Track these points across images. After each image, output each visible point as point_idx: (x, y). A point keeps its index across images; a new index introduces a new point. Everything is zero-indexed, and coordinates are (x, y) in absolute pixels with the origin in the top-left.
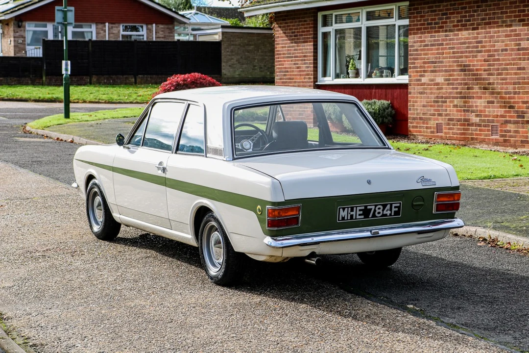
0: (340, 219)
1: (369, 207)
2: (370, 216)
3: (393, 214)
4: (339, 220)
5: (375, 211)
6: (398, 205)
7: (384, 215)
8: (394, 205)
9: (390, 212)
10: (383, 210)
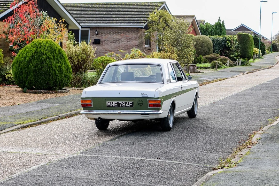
0: (108, 106)
1: (119, 103)
2: (120, 106)
3: (130, 106)
5: (122, 104)
6: (132, 103)
7: (126, 106)
8: (130, 103)
10: (126, 104)
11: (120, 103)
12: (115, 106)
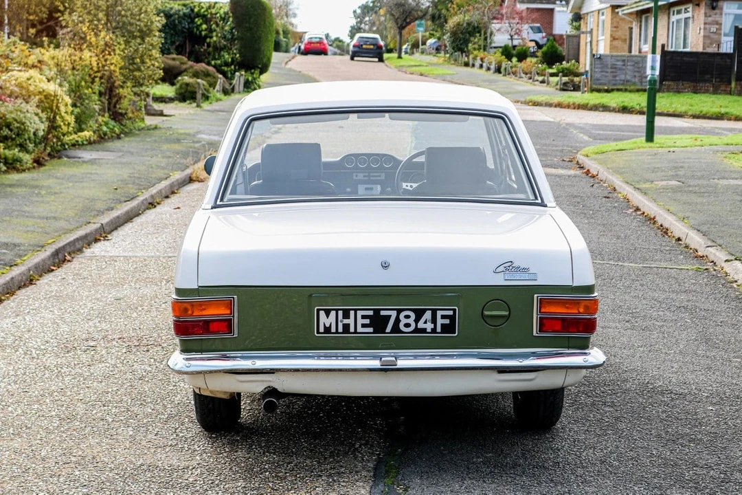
0: (322, 330)
1: (383, 313)
2: (388, 329)
3: (439, 329)
4: (318, 332)
5: (398, 321)
6: (451, 313)
7: (417, 330)
8: (439, 313)
9: (432, 326)
10: (417, 321)
11: (389, 317)
12: (360, 329)
